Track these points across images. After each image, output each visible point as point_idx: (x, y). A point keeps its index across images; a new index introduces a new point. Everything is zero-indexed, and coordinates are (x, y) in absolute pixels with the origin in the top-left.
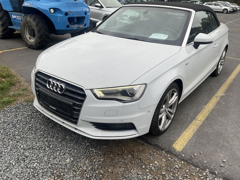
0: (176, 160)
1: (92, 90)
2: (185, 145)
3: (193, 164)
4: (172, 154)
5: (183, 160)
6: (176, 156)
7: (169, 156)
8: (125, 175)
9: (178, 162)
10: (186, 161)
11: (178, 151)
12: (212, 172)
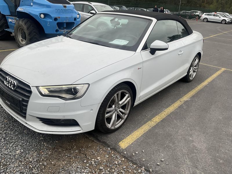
0: (118, 156)
1: (37, 87)
2: (130, 144)
3: (132, 161)
4: (116, 150)
5: (124, 157)
6: (119, 153)
7: (113, 152)
8: (65, 168)
9: (119, 158)
10: (127, 158)
11: (122, 149)
12: (147, 170)
